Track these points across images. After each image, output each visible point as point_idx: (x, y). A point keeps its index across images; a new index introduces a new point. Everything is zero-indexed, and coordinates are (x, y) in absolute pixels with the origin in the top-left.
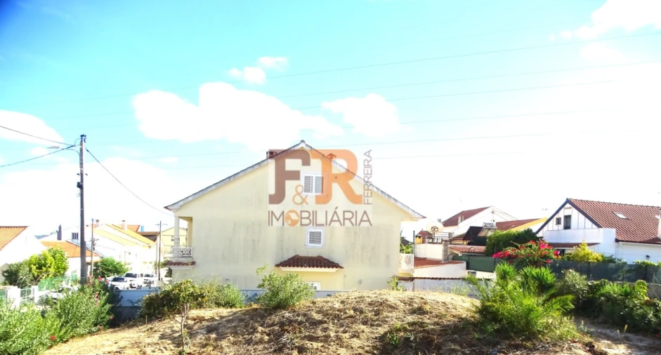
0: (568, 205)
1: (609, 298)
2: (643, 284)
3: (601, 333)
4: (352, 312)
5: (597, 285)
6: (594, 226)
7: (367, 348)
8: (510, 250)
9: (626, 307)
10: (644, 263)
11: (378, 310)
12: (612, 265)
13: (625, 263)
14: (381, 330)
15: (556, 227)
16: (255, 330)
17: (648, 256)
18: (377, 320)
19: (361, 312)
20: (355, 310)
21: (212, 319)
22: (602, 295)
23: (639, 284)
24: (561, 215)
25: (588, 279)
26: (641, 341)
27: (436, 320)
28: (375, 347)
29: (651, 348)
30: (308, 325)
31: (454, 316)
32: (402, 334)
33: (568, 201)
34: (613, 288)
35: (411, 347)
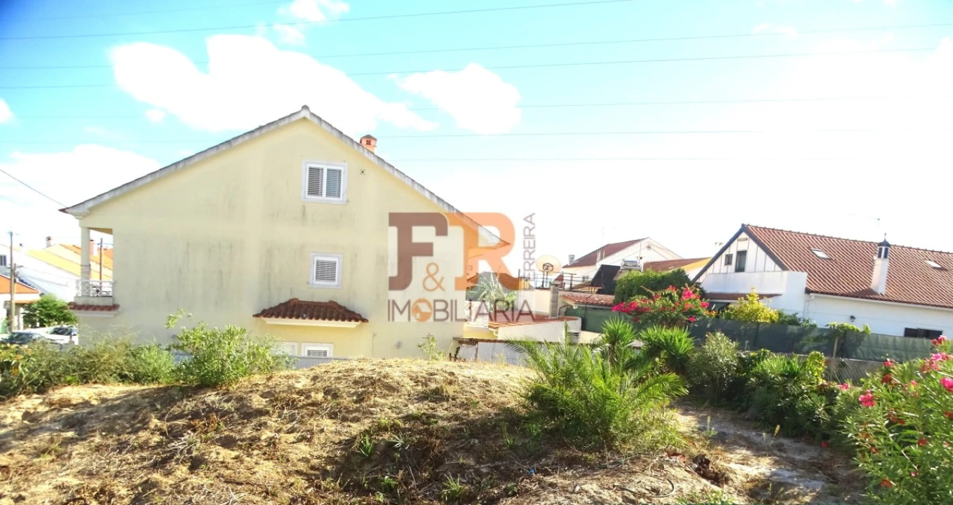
0: (744, 235)
1: (763, 378)
2: (820, 359)
3: (741, 437)
4: (320, 396)
5: (753, 358)
6: (778, 268)
7: (315, 462)
8: (638, 301)
9: (787, 395)
10: (842, 327)
11: (363, 393)
12: (794, 328)
13: (814, 326)
14: (356, 428)
15: (724, 269)
16: (144, 425)
17: (852, 317)
18: (357, 410)
19: (335, 396)
20: (327, 392)
21: (86, 403)
22: (755, 375)
23: (812, 358)
24: (733, 250)
25: (739, 348)
26: (801, 451)
27: (458, 411)
28: (330, 460)
29: (813, 464)
30: (236, 416)
31: (494, 405)
32: (386, 436)
33: (744, 229)
34: (773, 364)
35: (393, 460)
